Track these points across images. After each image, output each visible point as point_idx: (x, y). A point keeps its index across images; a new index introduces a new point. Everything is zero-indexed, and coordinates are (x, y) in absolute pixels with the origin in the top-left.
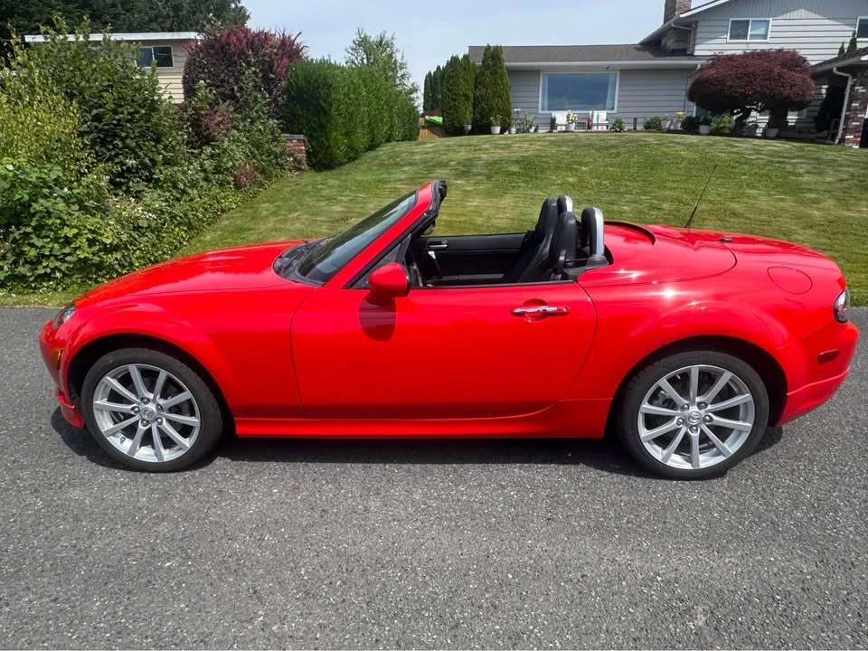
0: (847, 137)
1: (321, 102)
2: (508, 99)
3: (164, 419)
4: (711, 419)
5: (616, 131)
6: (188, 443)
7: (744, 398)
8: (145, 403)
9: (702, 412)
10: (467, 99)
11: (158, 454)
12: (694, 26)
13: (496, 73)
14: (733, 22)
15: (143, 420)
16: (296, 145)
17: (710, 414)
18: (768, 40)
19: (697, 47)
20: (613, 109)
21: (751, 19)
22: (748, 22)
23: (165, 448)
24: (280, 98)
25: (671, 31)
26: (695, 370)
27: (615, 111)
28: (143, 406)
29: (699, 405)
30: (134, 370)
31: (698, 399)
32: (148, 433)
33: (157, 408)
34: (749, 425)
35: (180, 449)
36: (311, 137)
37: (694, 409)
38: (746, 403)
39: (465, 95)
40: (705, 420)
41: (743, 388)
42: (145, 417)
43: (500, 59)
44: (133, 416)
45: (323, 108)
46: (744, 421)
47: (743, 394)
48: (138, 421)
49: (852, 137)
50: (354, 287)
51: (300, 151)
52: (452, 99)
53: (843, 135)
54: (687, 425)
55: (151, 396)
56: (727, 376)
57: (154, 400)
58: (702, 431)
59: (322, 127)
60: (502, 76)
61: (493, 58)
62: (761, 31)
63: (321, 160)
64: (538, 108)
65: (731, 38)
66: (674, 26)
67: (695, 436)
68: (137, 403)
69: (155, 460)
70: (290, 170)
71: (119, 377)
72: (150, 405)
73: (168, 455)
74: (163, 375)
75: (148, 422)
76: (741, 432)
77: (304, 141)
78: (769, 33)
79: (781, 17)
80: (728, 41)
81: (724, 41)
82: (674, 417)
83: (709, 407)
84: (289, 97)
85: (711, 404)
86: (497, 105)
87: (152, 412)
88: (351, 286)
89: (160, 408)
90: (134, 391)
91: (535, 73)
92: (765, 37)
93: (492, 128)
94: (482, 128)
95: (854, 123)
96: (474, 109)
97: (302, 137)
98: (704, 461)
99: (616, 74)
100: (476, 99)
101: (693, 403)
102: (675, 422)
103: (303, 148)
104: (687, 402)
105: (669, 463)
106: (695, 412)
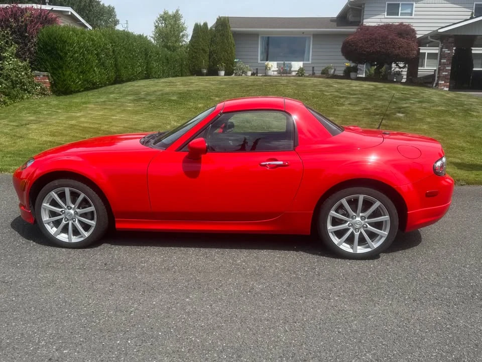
0: (440, 82)
1: (59, 52)
2: (232, 53)
3: (77, 220)
4: (367, 227)
5: (299, 76)
6: (87, 234)
7: (386, 218)
8: (69, 210)
9: (363, 222)
10: (206, 52)
11: (69, 238)
12: (363, 7)
13: (224, 35)
14: (388, 4)
15: (66, 218)
16: (43, 79)
17: (367, 224)
18: (413, 17)
19: (364, 21)
20: (308, 60)
21: (401, 3)
22: (399, 4)
23: (74, 235)
24: (32, 49)
25: (350, 10)
26: (361, 198)
27: (310, 62)
28: (67, 211)
29: (361, 217)
30: (67, 191)
31: (361, 214)
32: (67, 226)
33: (74, 213)
34: (386, 233)
35: (82, 237)
36: (53, 74)
37: (358, 219)
38: (386, 221)
39: (203, 50)
40: (364, 227)
41: (385, 213)
42: (68, 217)
43: (226, 26)
44: (61, 215)
45: (60, 56)
46: (385, 231)
47: (385, 216)
48: (63, 218)
49: (443, 82)
50: (181, 151)
51: (45, 83)
52: (194, 52)
53: (438, 81)
54: (353, 228)
55: (73, 206)
56: (378, 204)
57: (74, 209)
58: (361, 232)
59: (61, 67)
60: (228, 37)
61: (222, 25)
62: (409, 11)
63: (61, 89)
64: (258, 59)
65: (387, 15)
66: (350, 6)
67: (357, 234)
68: (65, 209)
69: (67, 240)
70: (37, 95)
71: (59, 193)
72: (71, 211)
73: (75, 239)
74: (82, 196)
75: (68, 220)
76: (382, 237)
77: (48, 76)
78: (414, 12)
79: (421, 2)
80: (386, 17)
81: (383, 17)
82: (348, 222)
83: (366, 220)
84: (39, 47)
85: (368, 218)
86: (224, 56)
87: (71, 214)
88: (180, 150)
89: (76, 213)
90: (65, 202)
91: (255, 35)
92: (411, 14)
93: (219, 72)
94: (213, 72)
95: (443, 73)
96: (209, 58)
97: (46, 73)
98: (360, 249)
99: (310, 37)
100: (211, 52)
101: (358, 216)
102: (347, 224)
103: (48, 80)
104: (354, 214)
105: (341, 247)
106: (358, 222)
